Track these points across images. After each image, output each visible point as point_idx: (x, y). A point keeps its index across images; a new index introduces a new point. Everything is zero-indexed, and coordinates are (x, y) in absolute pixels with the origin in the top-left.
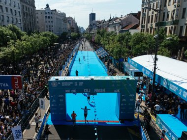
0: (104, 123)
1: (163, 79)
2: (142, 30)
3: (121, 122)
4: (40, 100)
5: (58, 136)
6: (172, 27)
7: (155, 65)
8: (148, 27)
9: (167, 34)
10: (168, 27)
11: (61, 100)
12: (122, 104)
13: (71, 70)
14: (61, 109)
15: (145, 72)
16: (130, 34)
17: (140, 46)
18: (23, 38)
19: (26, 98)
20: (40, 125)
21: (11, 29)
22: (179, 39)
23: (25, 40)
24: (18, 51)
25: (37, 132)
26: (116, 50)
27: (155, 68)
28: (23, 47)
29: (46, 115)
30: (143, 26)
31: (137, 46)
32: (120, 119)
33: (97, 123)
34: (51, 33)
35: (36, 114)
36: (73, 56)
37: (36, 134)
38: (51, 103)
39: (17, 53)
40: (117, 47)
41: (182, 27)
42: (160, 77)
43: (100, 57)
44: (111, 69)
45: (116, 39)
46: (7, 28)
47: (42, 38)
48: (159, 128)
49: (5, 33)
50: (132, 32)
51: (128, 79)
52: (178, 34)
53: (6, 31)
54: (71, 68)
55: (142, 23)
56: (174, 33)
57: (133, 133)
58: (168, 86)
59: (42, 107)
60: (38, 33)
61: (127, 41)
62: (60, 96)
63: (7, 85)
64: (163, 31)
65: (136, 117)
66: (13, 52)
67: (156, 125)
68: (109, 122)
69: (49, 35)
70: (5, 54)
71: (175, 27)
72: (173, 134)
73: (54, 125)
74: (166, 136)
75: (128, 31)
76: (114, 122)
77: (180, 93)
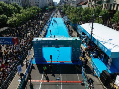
0: (63, 63)
1: (96, 40)
2: (89, 5)
3: (72, 62)
4: (28, 51)
5: (38, 70)
6: (106, 5)
7: (92, 31)
8: (93, 4)
9: (103, 9)
10: (104, 4)
11: (40, 51)
12: (73, 53)
13: (48, 30)
14: (40, 55)
15: (87, 34)
16: (82, 8)
17: (86, 16)
18: (21, 11)
19: (21, 49)
20: (28, 64)
21: (14, 5)
22: (109, 12)
23: (22, 13)
24: (18, 20)
25: (27, 68)
26: (73, 19)
27: (92, 33)
28: (20, 18)
29: (32, 59)
30: (89, 4)
31: (85, 16)
32: (72, 61)
33: (59, 63)
34: (37, 8)
35: (27, 59)
36: (49, 21)
37: (26, 69)
38: (34, 52)
39: (17, 21)
40: (74, 17)
41: (111, 5)
42: (94, 38)
43: (65, 22)
44: (70, 30)
45: (74, 11)
46: (12, 5)
47: (32, 11)
48: (92, 66)
49: (11, 8)
50: (84, 7)
51: (76, 40)
52: (109, 9)
53: (11, 7)
54: (48, 29)
55: (89, 2)
56: (107, 9)
57: (78, 69)
58: (98, 44)
59: (30, 54)
60: (30, 7)
61: (80, 13)
62: (39, 49)
63: (10, 42)
64: (100, 7)
65: (80, 59)
66: (15, 20)
67: (91, 64)
68: (66, 62)
69: (36, 9)
70: (11, 21)
71: (107, 5)
72: (98, 70)
73: (37, 64)
74: (95, 71)
75: (81, 6)
76: (68, 62)
77: (103, 49)
